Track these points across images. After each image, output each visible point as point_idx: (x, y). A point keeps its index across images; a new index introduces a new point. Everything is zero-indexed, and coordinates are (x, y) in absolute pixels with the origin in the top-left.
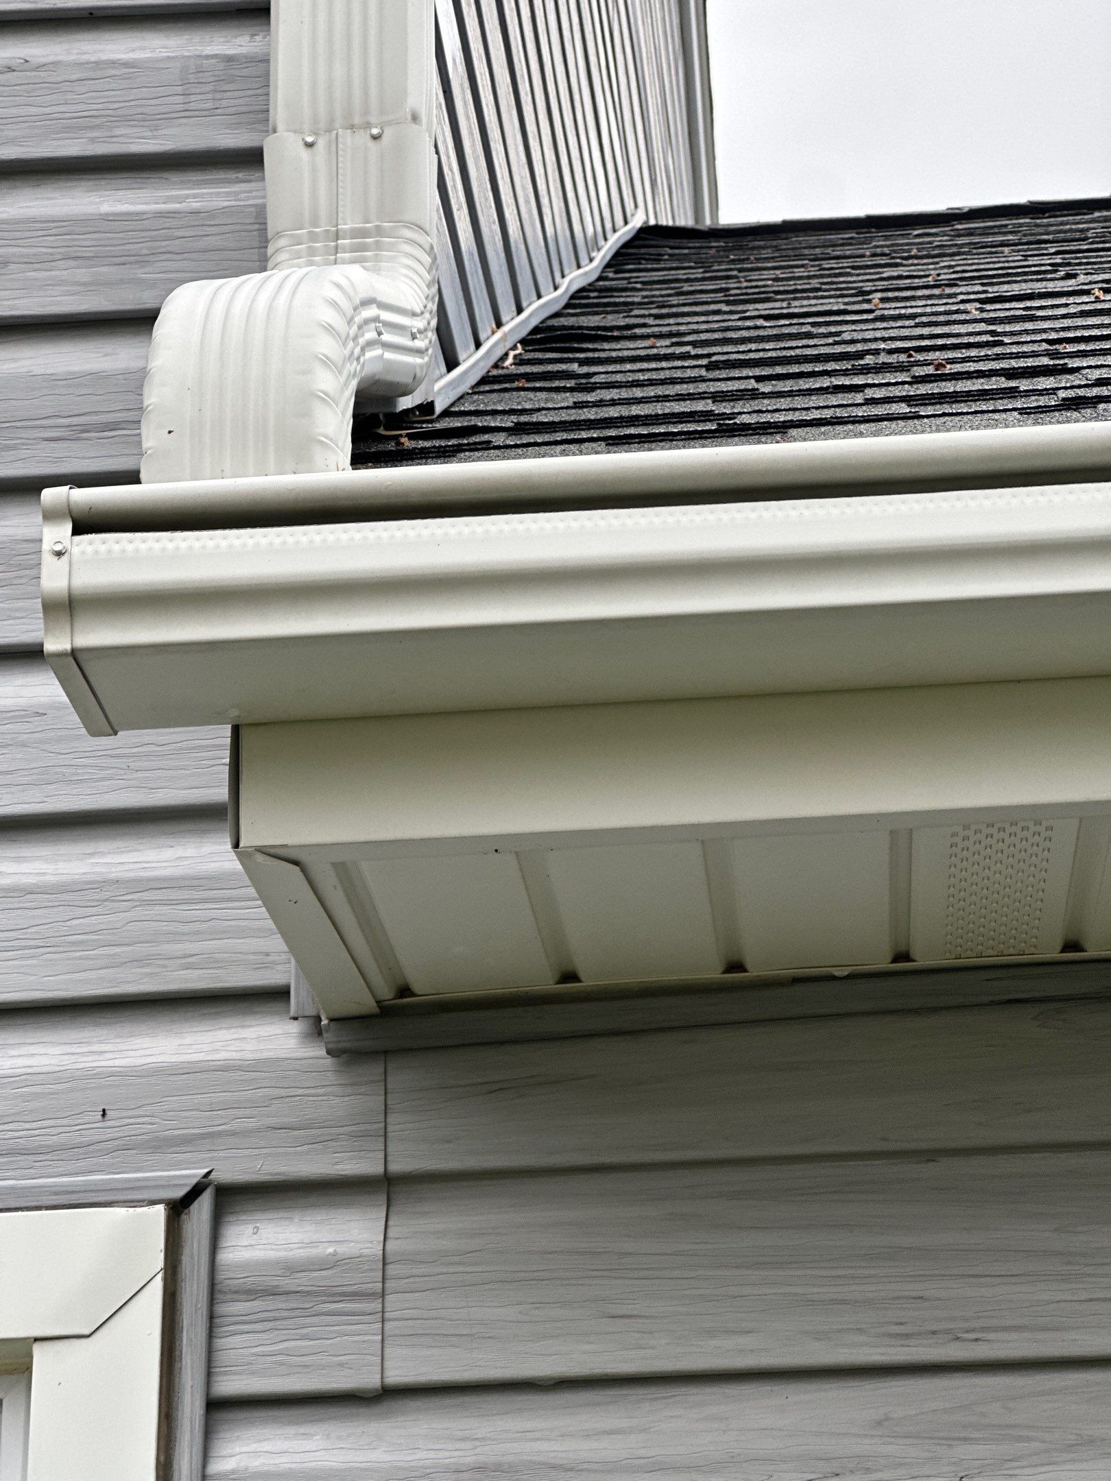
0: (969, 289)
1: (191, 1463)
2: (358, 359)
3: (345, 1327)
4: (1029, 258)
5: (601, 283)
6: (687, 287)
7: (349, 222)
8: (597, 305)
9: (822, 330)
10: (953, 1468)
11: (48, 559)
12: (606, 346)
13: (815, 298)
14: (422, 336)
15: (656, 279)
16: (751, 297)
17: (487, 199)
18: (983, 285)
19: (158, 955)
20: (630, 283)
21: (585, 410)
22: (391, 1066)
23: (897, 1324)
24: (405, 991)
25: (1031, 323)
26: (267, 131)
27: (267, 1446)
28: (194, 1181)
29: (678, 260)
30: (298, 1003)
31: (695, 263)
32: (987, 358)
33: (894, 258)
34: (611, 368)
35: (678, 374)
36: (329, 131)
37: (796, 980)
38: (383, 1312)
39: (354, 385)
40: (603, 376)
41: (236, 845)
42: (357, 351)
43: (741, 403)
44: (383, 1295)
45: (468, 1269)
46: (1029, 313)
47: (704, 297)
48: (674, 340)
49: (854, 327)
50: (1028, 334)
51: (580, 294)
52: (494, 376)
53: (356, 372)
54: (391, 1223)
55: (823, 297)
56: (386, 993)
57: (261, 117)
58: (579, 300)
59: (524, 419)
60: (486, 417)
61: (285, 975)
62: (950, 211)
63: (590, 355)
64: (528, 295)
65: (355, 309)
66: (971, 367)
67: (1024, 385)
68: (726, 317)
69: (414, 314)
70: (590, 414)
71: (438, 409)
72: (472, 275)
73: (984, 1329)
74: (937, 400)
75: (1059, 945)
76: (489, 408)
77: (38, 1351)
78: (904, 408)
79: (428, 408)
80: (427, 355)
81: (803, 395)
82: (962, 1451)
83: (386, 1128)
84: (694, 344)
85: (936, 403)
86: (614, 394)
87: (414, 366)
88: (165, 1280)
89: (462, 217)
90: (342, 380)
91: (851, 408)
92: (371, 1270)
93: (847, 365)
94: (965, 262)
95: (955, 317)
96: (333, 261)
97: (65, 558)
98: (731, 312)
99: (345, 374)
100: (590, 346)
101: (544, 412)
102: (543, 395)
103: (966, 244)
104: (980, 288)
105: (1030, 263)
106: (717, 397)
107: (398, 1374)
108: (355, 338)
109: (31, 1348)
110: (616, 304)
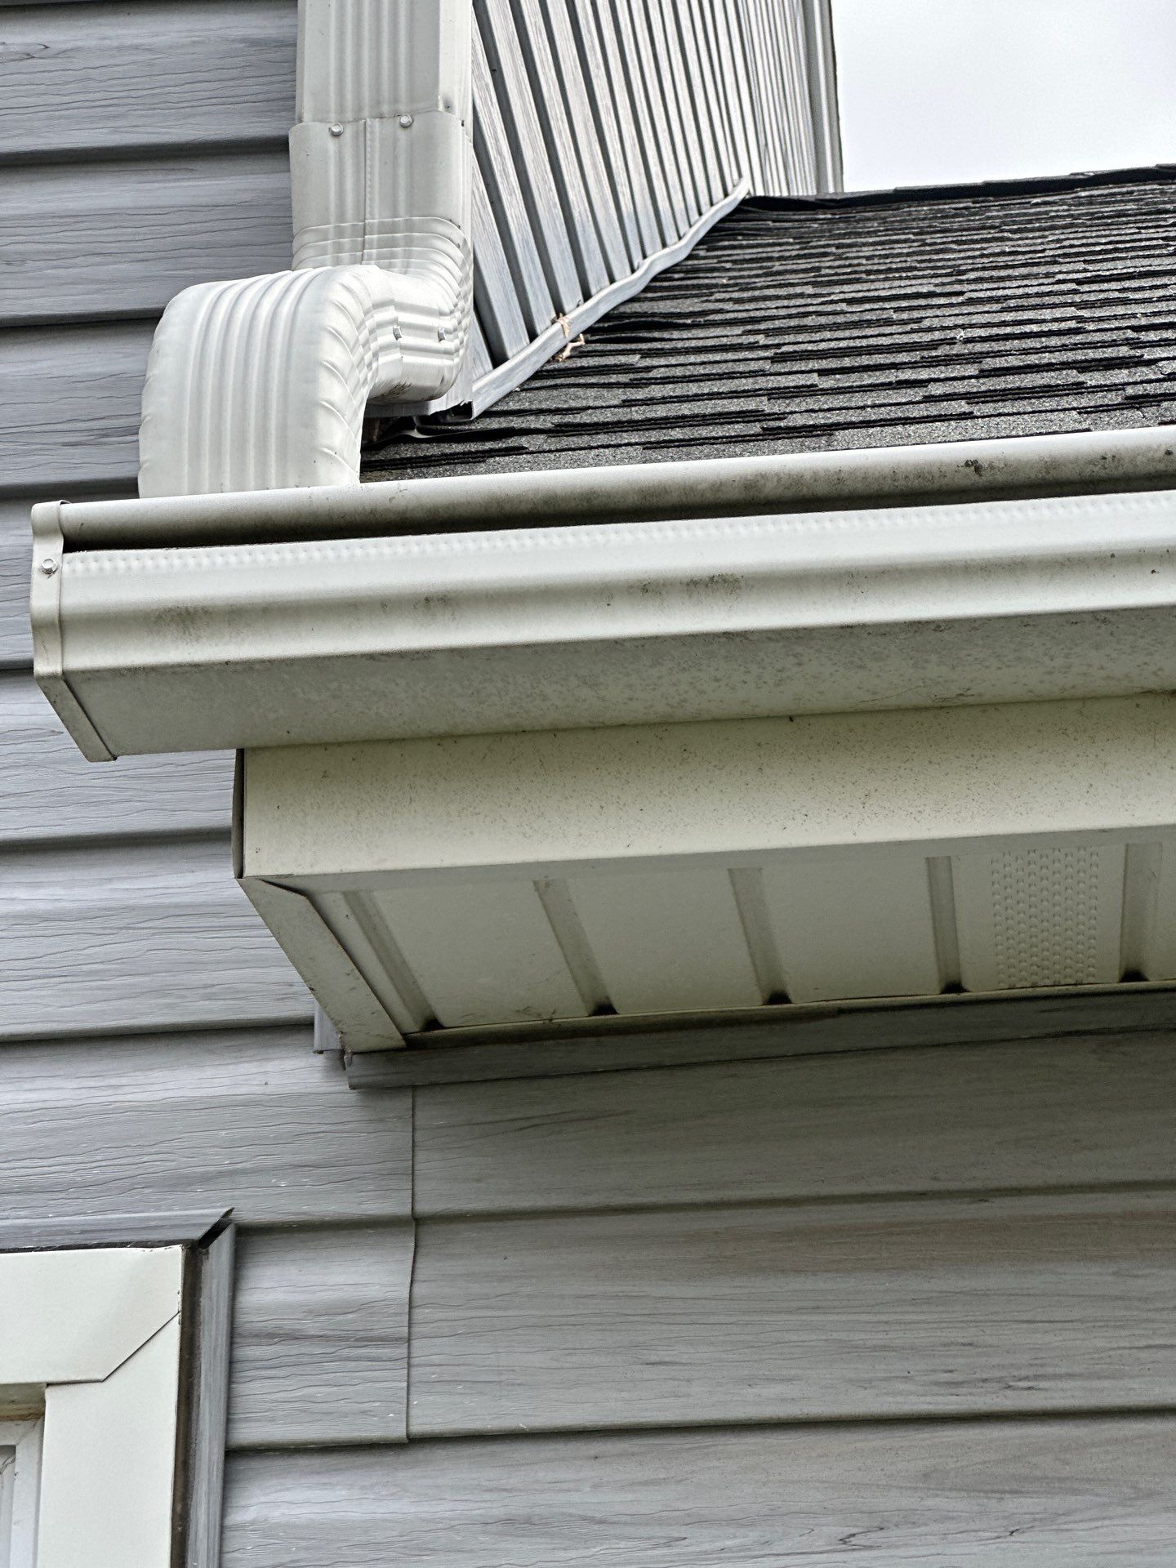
0: (1070, 267)
1: (208, 1515)
2: (369, 365)
3: (369, 1373)
4: (1143, 231)
5: (690, 262)
6: (777, 266)
7: (377, 216)
8: (679, 288)
9: (905, 316)
10: (1005, 1523)
11: (37, 578)
12: (676, 334)
13: (908, 278)
14: (452, 336)
15: (747, 257)
16: (842, 277)
17: (545, 182)
18: (1085, 262)
19: (179, 985)
20: (719, 262)
21: (633, 409)
22: (420, 1101)
23: (946, 1372)
24: (432, 1023)
25: (1123, 307)
26: (294, 119)
27: (288, 1496)
28: (215, 1220)
29: (778, 235)
30: (321, 1037)
31: (794, 238)
32: (1064, 348)
33: (1002, 231)
34: (673, 361)
35: (741, 367)
36: (356, 120)
37: (841, 1011)
38: (409, 1357)
39: (364, 393)
40: (662, 369)
41: (240, 874)
42: (368, 357)
43: (797, 400)
44: (409, 1340)
45: (496, 1313)
46: (1125, 295)
47: (793, 279)
48: (749, 327)
49: (939, 313)
50: (1116, 319)
51: (664, 276)
52: (547, 371)
53: (366, 379)
54: (418, 1265)
55: (915, 278)
56: (412, 1026)
57: (287, 103)
58: (661, 283)
59: (569, 419)
60: (528, 418)
61: (310, 1006)
62: (1072, 177)
63: (658, 345)
64: (599, 282)
65: (366, 313)
66: (1046, 358)
67: (1093, 379)
68: (809, 301)
69: (442, 314)
70: (637, 414)
71: (476, 412)
72: (527, 263)
73: (1036, 1377)
74: (999, 398)
75: (1117, 974)
76: (534, 407)
77: (50, 1394)
78: (963, 406)
79: (465, 410)
80: (458, 356)
81: (864, 391)
82: (1012, 1504)
83: (413, 1165)
84: (767, 333)
85: (998, 401)
86: (668, 390)
87: (440, 369)
88: (183, 1323)
89: (514, 202)
90: (348, 389)
91: (907, 407)
92: (397, 1314)
93: (916, 356)
94: (1075, 235)
95: (1047, 300)
96: (359, 259)
97: (55, 577)
98: (815, 296)
99: (353, 382)
100: (656, 335)
101: (590, 411)
102: (592, 392)
103: (1083, 214)
104: (1081, 266)
105: (1144, 236)
106: (773, 394)
107: (423, 1424)
108: (366, 344)
109: (44, 1394)
110: (699, 287)
